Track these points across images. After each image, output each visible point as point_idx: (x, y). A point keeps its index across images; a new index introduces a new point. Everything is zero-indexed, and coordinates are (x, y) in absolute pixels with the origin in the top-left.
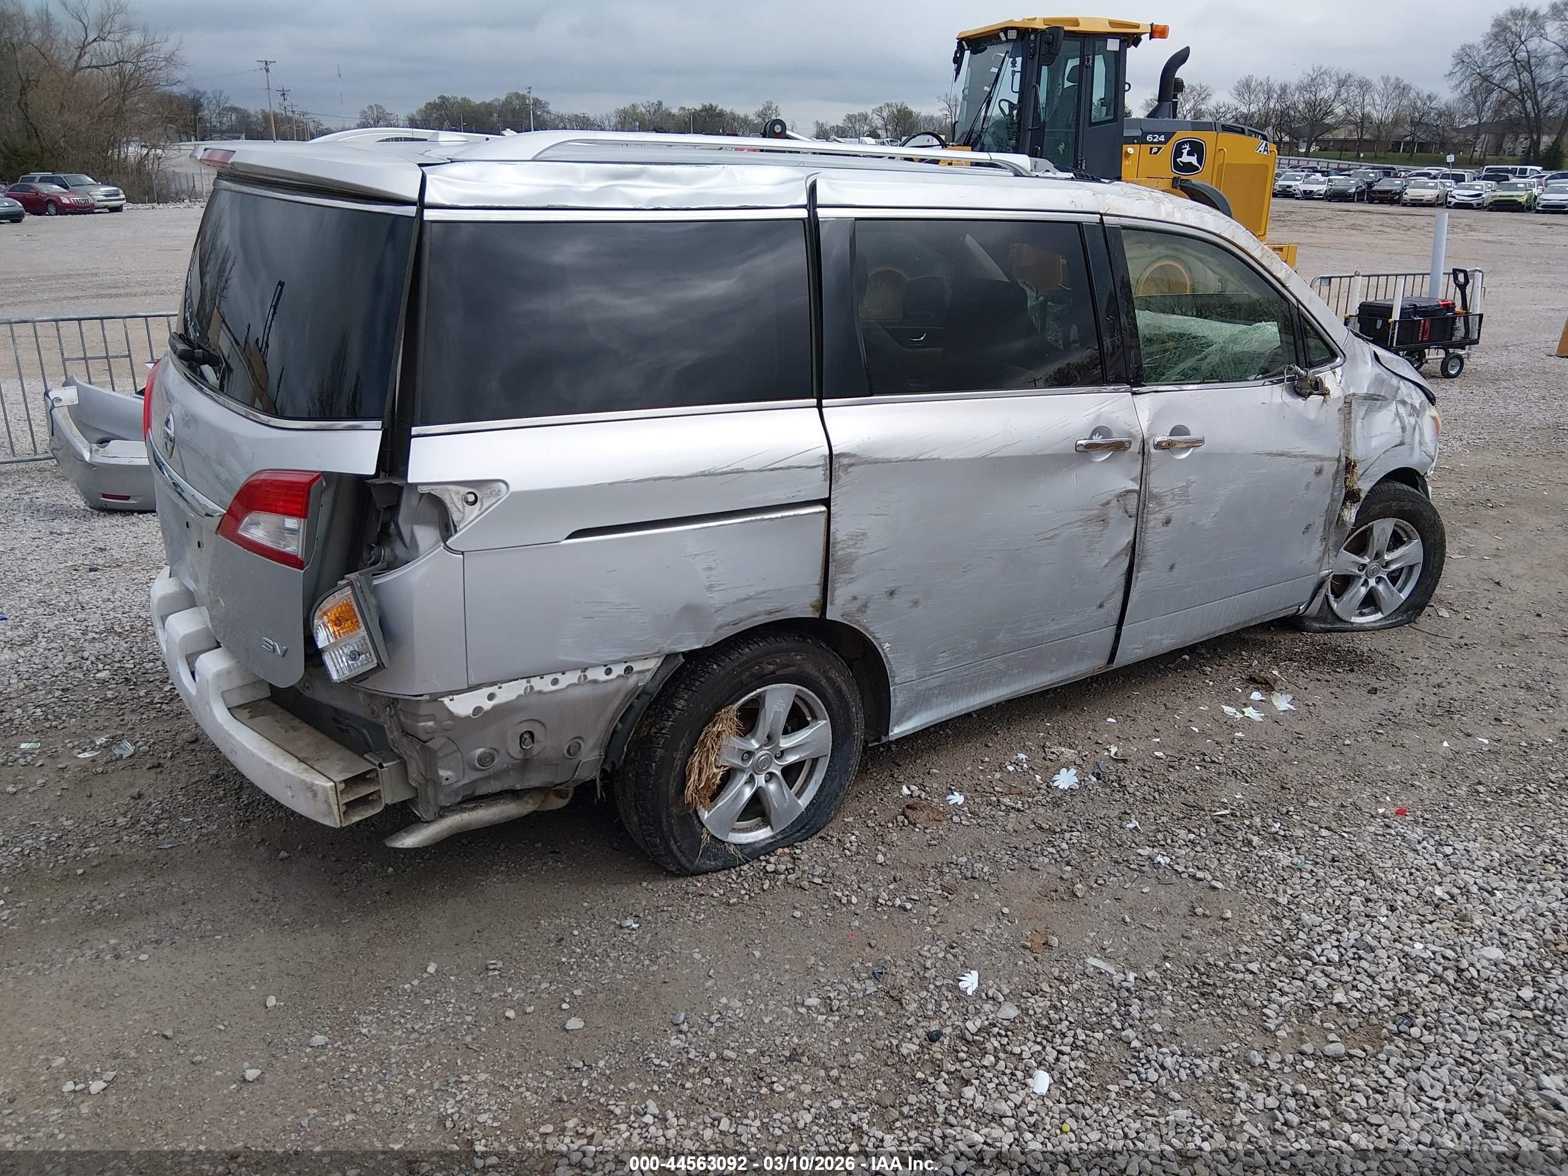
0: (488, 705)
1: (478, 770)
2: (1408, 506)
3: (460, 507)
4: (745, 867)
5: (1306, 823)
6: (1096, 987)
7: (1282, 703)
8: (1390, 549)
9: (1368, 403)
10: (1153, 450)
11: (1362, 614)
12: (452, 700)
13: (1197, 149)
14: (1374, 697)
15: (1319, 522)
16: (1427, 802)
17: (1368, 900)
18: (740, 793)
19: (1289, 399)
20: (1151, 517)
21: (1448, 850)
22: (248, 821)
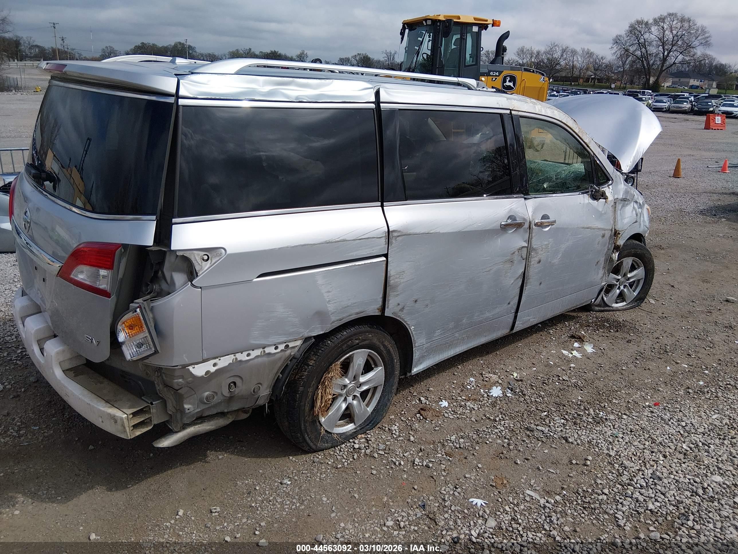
0: (213, 369)
1: (205, 403)
2: (639, 251)
3: (200, 263)
4: (343, 446)
5: (614, 411)
6: (533, 507)
7: (589, 348)
8: (631, 271)
9: (623, 202)
10: (534, 227)
11: (617, 303)
12: (193, 368)
13: (513, 79)
14: (630, 344)
15: (602, 259)
16: (667, 398)
17: (652, 452)
18: (340, 407)
19: (591, 201)
20: (533, 259)
21: (684, 424)
22: (70, 428)
